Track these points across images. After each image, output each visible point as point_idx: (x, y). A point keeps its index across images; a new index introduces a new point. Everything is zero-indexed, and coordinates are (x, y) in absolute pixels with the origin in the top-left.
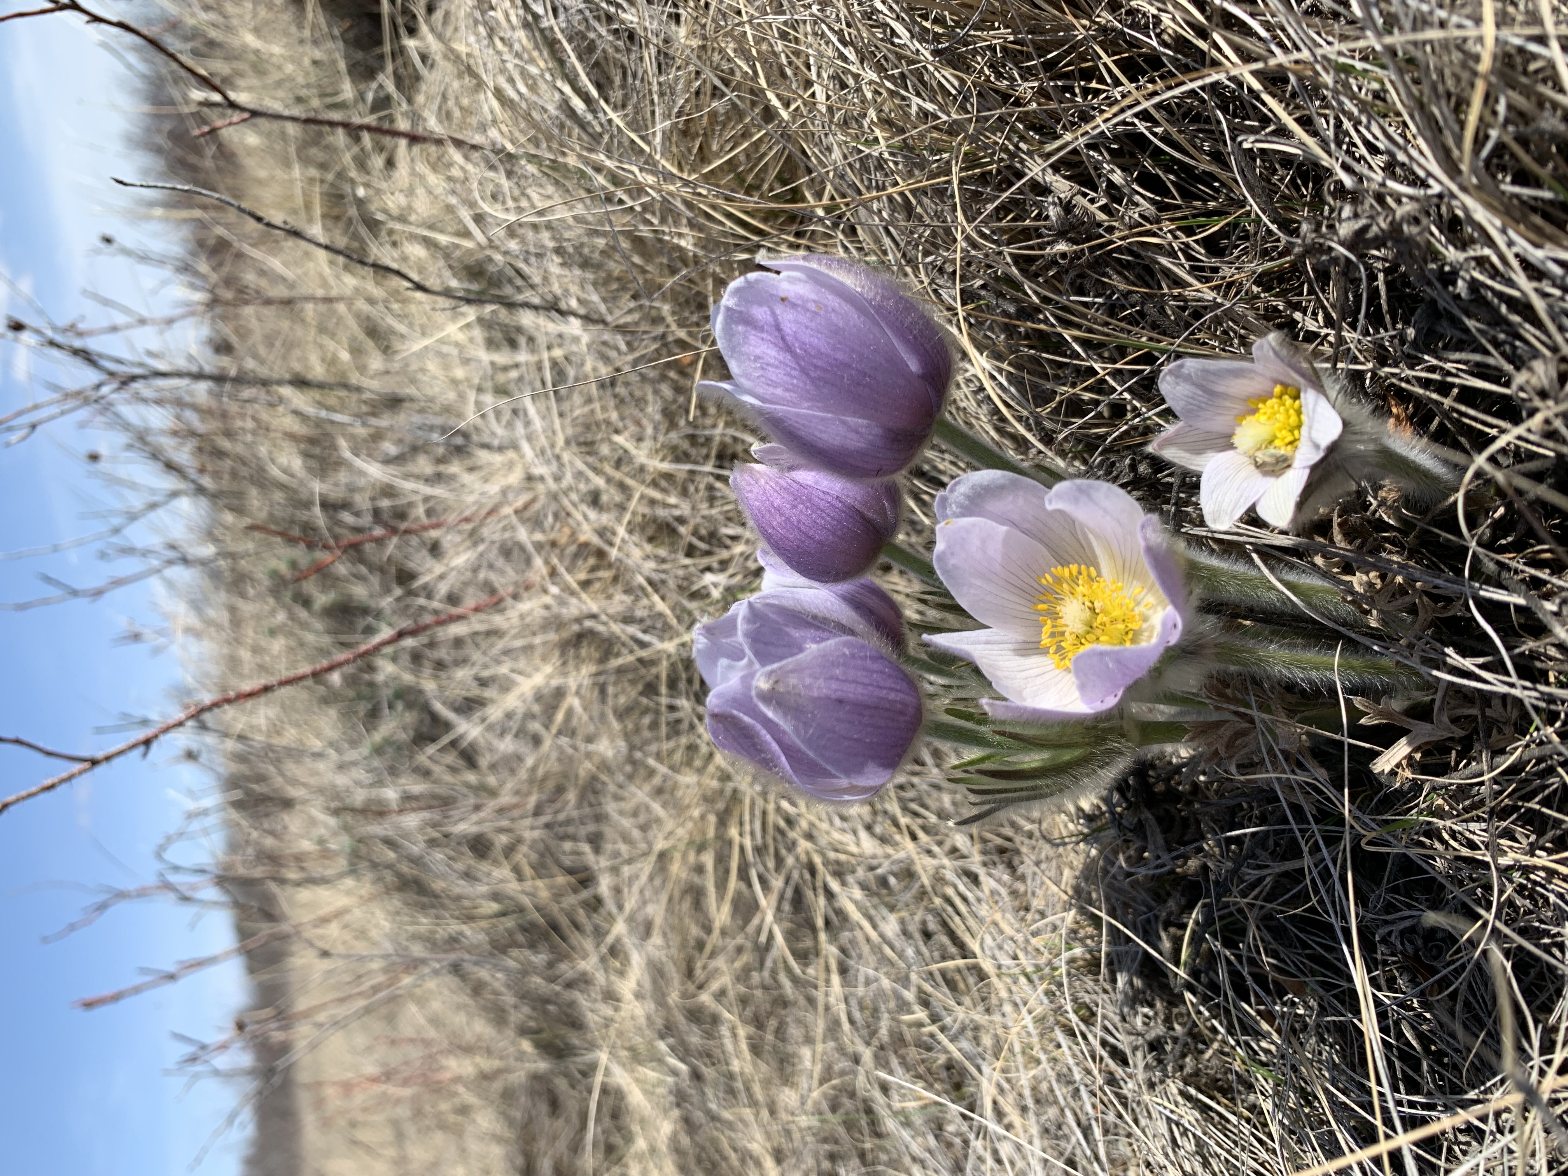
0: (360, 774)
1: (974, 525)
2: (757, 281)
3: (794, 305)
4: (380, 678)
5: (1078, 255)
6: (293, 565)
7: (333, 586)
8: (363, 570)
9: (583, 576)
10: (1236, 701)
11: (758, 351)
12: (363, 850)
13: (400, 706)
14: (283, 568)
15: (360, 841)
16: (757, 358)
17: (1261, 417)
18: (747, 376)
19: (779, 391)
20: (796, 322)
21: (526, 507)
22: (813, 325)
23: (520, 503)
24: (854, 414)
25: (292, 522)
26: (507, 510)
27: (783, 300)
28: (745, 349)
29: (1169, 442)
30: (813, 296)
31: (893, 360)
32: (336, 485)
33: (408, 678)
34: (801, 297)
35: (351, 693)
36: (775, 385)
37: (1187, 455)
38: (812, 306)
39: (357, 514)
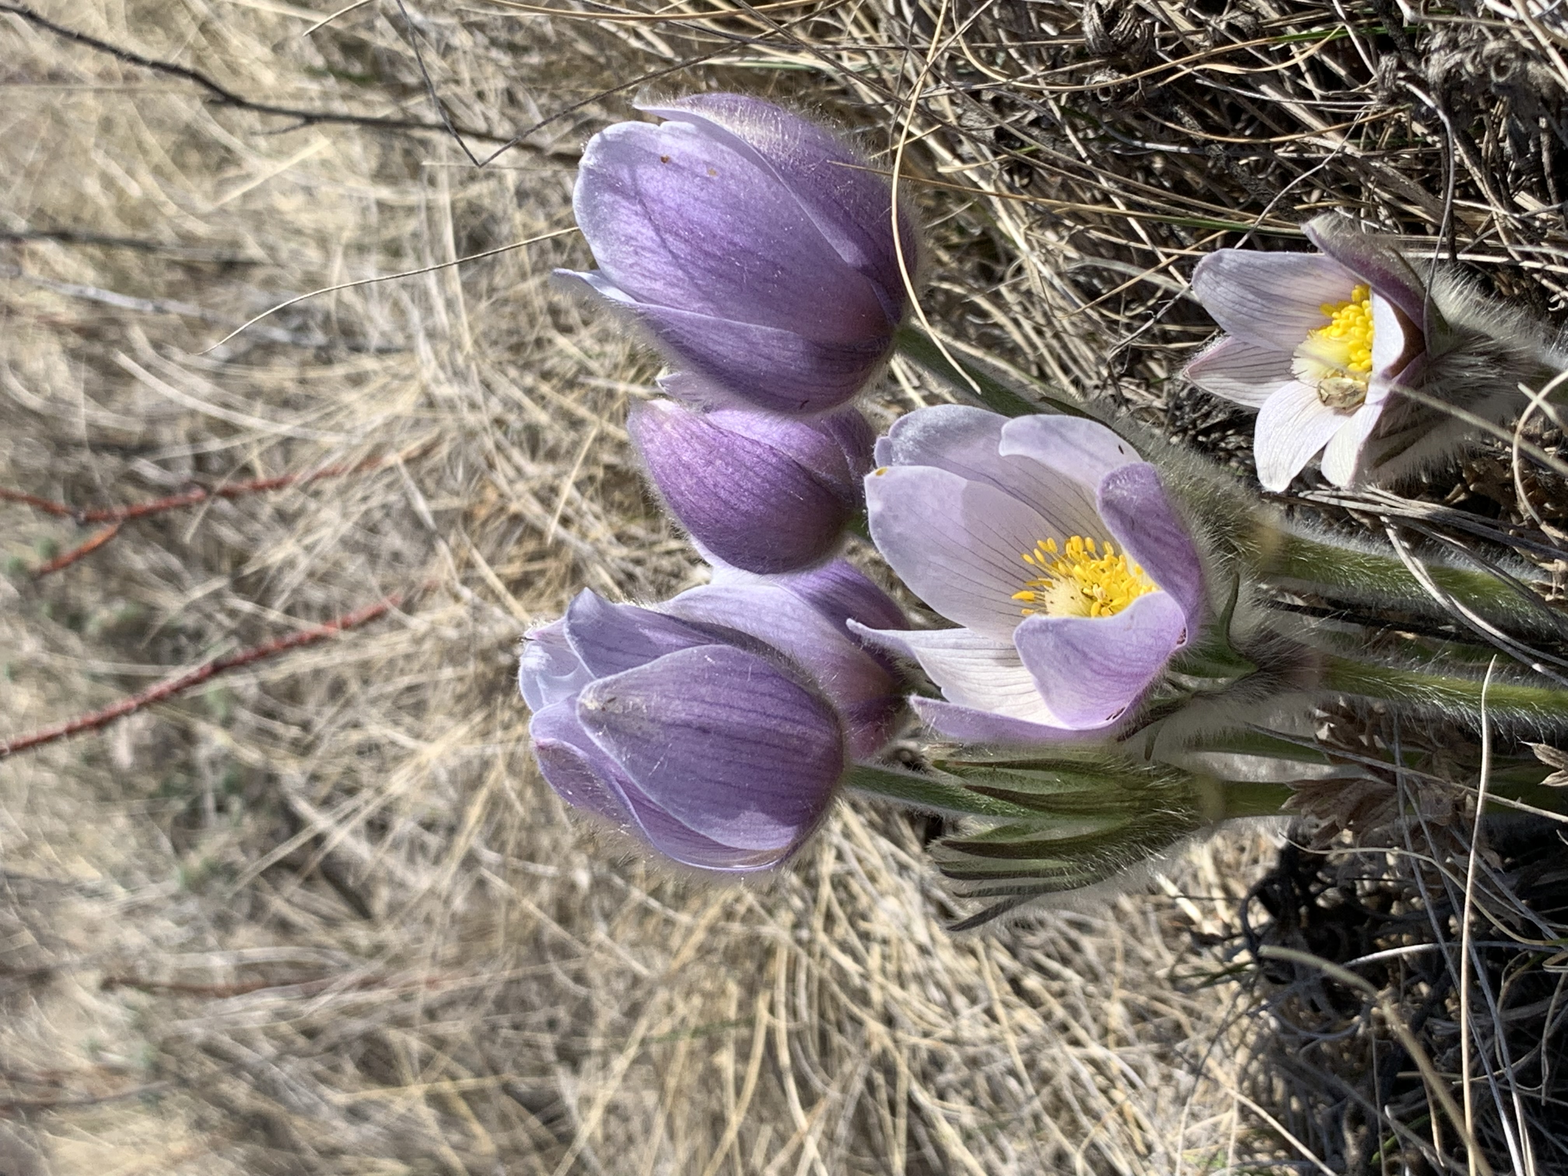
0: (163, 926)
1: (923, 477)
2: (627, 134)
3: (678, 168)
4: (203, 753)
5: (1127, 89)
6: (52, 551)
7: (123, 593)
8: (175, 562)
9: (514, 569)
10: (1373, 751)
11: (630, 230)
12: (171, 1063)
13: (236, 804)
14: (35, 559)
15: (165, 1047)
16: (629, 239)
17: (1333, 331)
18: (615, 263)
19: (658, 285)
20: (681, 191)
21: (426, 451)
22: (703, 195)
23: (413, 446)
24: (765, 320)
25: (53, 475)
26: (393, 458)
27: (664, 160)
28: (613, 225)
29: (1210, 366)
30: (706, 157)
31: (816, 244)
32: (127, 411)
33: (251, 755)
34: (688, 157)
35: (151, 784)
36: (653, 276)
37: (1238, 385)
38: (703, 171)
39: (165, 465)
